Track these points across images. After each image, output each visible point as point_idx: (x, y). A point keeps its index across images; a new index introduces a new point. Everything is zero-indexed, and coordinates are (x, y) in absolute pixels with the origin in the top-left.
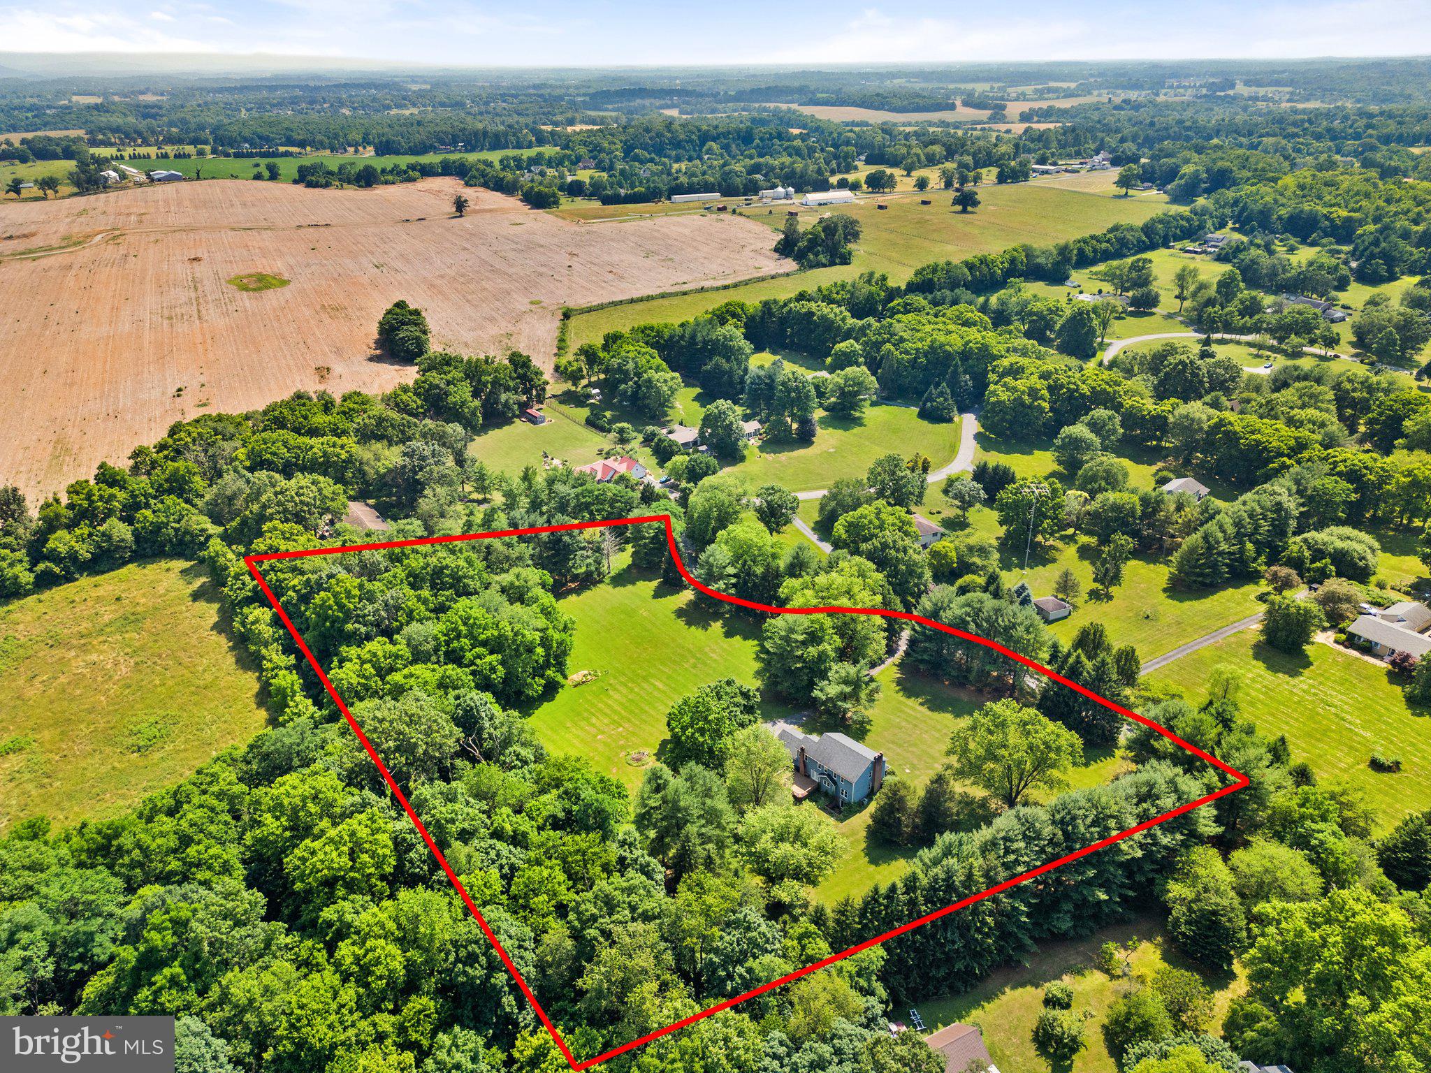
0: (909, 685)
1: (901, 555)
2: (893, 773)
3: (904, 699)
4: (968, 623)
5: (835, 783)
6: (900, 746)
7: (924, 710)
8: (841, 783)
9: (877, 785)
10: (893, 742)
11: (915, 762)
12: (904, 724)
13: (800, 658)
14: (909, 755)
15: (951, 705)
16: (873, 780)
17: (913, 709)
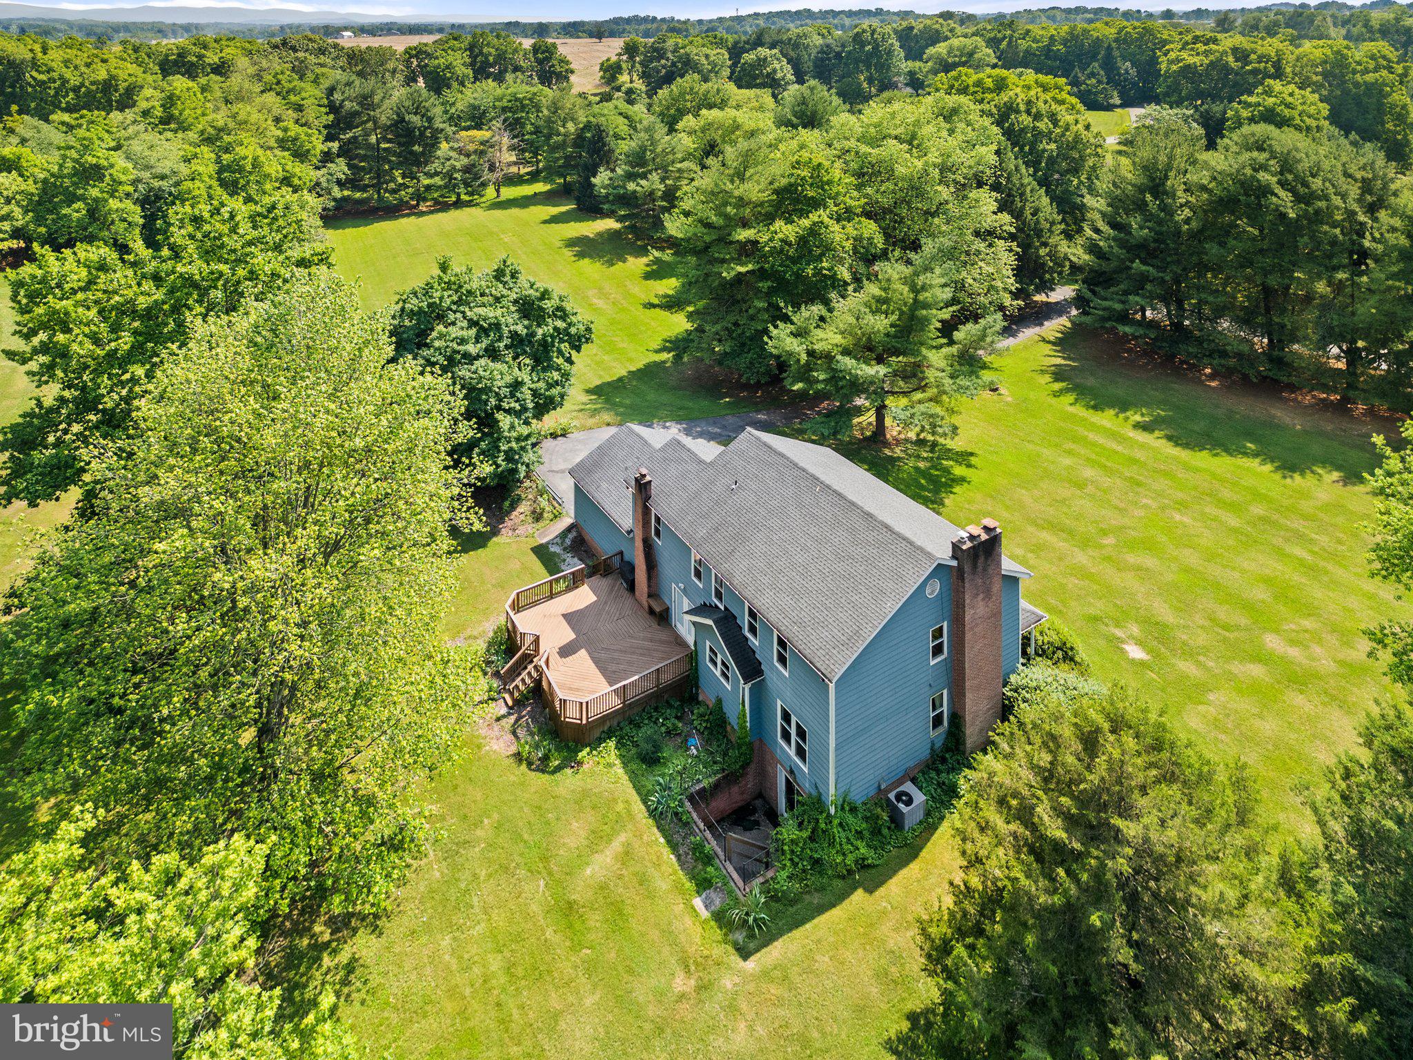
0: (1091, 382)
1: (1043, 125)
2: (1064, 654)
3: (1080, 411)
4: (1266, 191)
5: (751, 668)
6: (1085, 543)
7: (1156, 442)
8: (778, 675)
9: (976, 707)
10: (1055, 527)
11: (1165, 612)
12: (1089, 473)
13: (750, 249)
14: (1129, 581)
15: (1250, 435)
16: (956, 677)
17: (1114, 436)
